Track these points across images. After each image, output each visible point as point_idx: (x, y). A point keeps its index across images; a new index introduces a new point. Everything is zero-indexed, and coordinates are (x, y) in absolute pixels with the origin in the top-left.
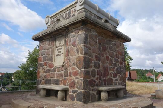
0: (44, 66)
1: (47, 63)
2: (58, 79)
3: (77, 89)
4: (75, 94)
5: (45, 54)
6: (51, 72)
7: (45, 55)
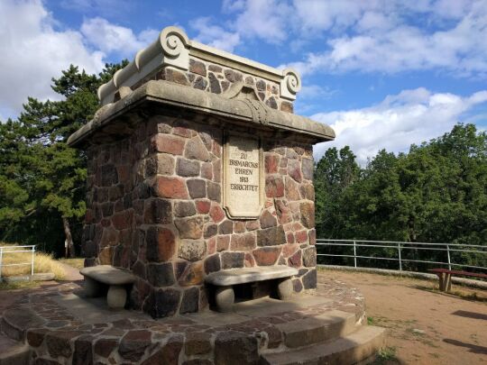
0: (197, 215)
1: (206, 204)
2: (240, 252)
3: (304, 268)
4: (301, 278)
5: (197, 175)
6: (218, 235)
7: (199, 178)
